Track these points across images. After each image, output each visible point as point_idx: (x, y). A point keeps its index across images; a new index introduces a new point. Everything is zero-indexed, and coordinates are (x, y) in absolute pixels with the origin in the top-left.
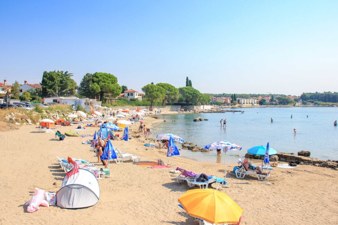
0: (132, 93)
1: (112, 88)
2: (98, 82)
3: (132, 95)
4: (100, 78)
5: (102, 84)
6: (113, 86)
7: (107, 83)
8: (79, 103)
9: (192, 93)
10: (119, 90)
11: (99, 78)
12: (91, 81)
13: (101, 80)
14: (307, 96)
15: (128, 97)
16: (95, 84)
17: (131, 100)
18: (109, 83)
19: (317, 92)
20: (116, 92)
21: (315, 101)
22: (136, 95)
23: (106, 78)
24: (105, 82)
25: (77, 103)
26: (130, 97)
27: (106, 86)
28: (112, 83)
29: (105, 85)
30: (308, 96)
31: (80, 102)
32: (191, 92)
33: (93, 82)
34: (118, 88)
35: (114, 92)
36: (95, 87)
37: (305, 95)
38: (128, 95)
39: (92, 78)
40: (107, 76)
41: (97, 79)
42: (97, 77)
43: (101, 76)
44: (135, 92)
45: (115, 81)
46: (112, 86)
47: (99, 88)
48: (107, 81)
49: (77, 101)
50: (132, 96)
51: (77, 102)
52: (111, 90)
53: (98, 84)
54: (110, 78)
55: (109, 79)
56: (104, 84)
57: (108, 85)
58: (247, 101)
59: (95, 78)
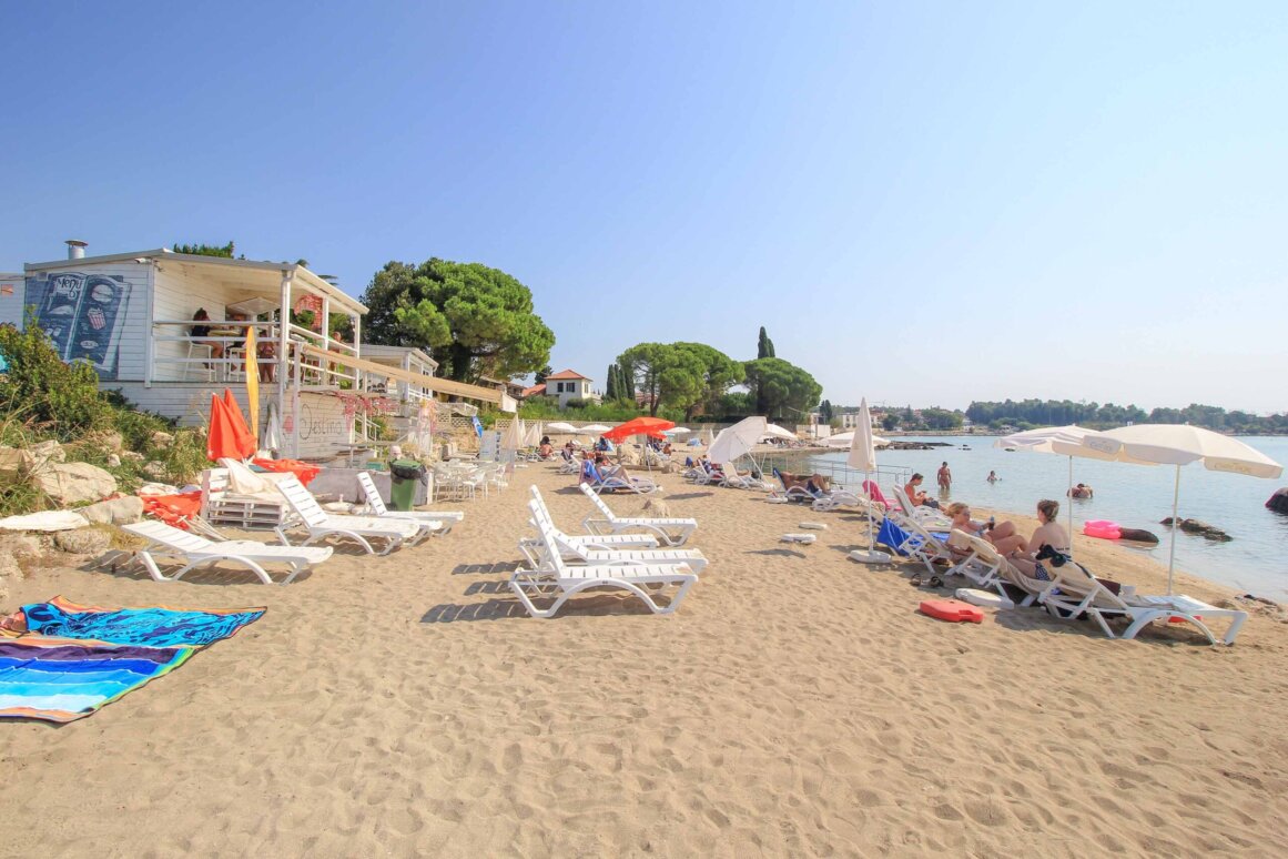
0: (573, 384)
1: (511, 328)
2: (440, 300)
3: (572, 388)
4: (450, 281)
5: (458, 305)
6: (512, 322)
7: (482, 306)
8: (89, 302)
9: (790, 378)
10: (543, 341)
11: (443, 280)
12: (406, 293)
13: (455, 291)
14: (986, 408)
15: (558, 396)
16: (423, 307)
17: (572, 404)
18: (492, 306)
19: (1008, 401)
20: (527, 350)
21: (1020, 420)
22: (586, 391)
23: (480, 283)
24: (473, 300)
25: (65, 310)
26: (566, 396)
27: (480, 317)
28: (508, 308)
29: (475, 313)
30: (990, 410)
31: (102, 293)
32: (786, 376)
33: (416, 295)
34: (537, 333)
35: (517, 350)
36: (425, 322)
37: (981, 407)
38: (560, 388)
39: (412, 282)
40: (485, 275)
41: (436, 286)
42: (436, 278)
43: (455, 272)
44: (581, 378)
45: (521, 300)
46: (508, 321)
47: (446, 328)
48: (485, 296)
49: (60, 289)
50: (573, 391)
51: (61, 300)
52: (505, 338)
53: (441, 309)
54: (499, 286)
55: (496, 290)
56: (470, 307)
57: (490, 312)
58: (854, 419)
59: (424, 280)
